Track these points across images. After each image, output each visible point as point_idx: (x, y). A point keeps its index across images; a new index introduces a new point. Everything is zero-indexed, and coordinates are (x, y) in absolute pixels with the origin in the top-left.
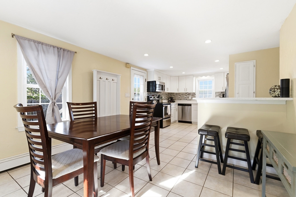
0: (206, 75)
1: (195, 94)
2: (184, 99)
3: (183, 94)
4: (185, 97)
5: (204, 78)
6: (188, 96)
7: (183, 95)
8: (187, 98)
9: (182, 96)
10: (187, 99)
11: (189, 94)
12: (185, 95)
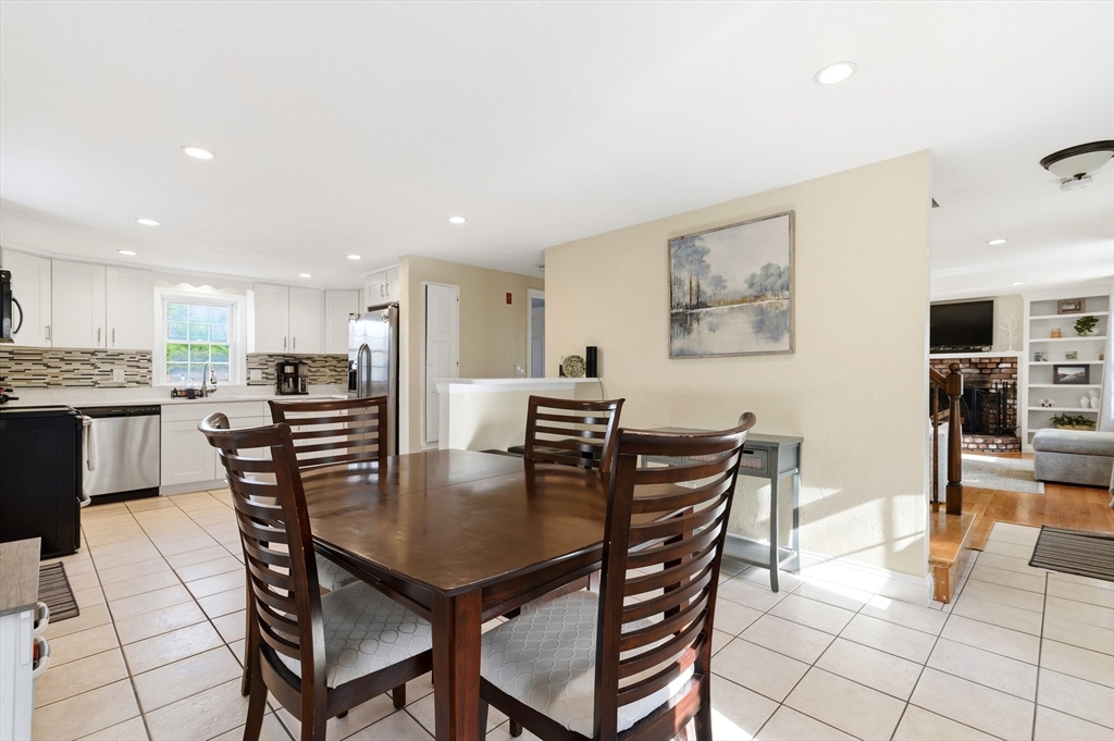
0: (197, 280)
1: (150, 361)
2: (73, 383)
3: (66, 357)
4: (87, 369)
5: (187, 289)
6: (107, 367)
7: (69, 362)
8: (95, 378)
9: (62, 364)
10: (96, 383)
11: (114, 357)
12: (84, 362)
